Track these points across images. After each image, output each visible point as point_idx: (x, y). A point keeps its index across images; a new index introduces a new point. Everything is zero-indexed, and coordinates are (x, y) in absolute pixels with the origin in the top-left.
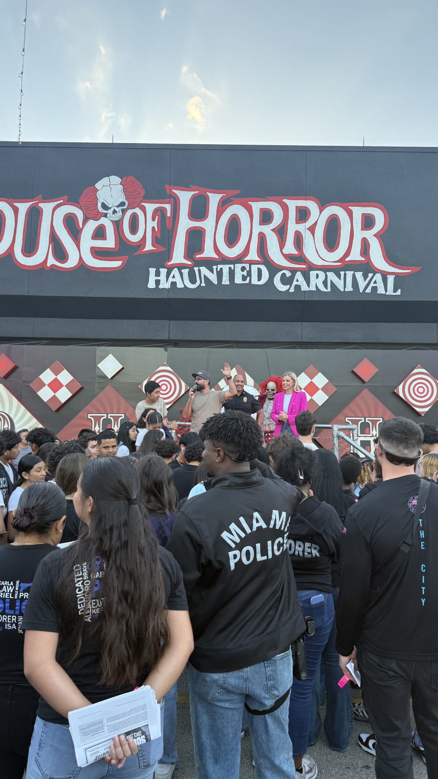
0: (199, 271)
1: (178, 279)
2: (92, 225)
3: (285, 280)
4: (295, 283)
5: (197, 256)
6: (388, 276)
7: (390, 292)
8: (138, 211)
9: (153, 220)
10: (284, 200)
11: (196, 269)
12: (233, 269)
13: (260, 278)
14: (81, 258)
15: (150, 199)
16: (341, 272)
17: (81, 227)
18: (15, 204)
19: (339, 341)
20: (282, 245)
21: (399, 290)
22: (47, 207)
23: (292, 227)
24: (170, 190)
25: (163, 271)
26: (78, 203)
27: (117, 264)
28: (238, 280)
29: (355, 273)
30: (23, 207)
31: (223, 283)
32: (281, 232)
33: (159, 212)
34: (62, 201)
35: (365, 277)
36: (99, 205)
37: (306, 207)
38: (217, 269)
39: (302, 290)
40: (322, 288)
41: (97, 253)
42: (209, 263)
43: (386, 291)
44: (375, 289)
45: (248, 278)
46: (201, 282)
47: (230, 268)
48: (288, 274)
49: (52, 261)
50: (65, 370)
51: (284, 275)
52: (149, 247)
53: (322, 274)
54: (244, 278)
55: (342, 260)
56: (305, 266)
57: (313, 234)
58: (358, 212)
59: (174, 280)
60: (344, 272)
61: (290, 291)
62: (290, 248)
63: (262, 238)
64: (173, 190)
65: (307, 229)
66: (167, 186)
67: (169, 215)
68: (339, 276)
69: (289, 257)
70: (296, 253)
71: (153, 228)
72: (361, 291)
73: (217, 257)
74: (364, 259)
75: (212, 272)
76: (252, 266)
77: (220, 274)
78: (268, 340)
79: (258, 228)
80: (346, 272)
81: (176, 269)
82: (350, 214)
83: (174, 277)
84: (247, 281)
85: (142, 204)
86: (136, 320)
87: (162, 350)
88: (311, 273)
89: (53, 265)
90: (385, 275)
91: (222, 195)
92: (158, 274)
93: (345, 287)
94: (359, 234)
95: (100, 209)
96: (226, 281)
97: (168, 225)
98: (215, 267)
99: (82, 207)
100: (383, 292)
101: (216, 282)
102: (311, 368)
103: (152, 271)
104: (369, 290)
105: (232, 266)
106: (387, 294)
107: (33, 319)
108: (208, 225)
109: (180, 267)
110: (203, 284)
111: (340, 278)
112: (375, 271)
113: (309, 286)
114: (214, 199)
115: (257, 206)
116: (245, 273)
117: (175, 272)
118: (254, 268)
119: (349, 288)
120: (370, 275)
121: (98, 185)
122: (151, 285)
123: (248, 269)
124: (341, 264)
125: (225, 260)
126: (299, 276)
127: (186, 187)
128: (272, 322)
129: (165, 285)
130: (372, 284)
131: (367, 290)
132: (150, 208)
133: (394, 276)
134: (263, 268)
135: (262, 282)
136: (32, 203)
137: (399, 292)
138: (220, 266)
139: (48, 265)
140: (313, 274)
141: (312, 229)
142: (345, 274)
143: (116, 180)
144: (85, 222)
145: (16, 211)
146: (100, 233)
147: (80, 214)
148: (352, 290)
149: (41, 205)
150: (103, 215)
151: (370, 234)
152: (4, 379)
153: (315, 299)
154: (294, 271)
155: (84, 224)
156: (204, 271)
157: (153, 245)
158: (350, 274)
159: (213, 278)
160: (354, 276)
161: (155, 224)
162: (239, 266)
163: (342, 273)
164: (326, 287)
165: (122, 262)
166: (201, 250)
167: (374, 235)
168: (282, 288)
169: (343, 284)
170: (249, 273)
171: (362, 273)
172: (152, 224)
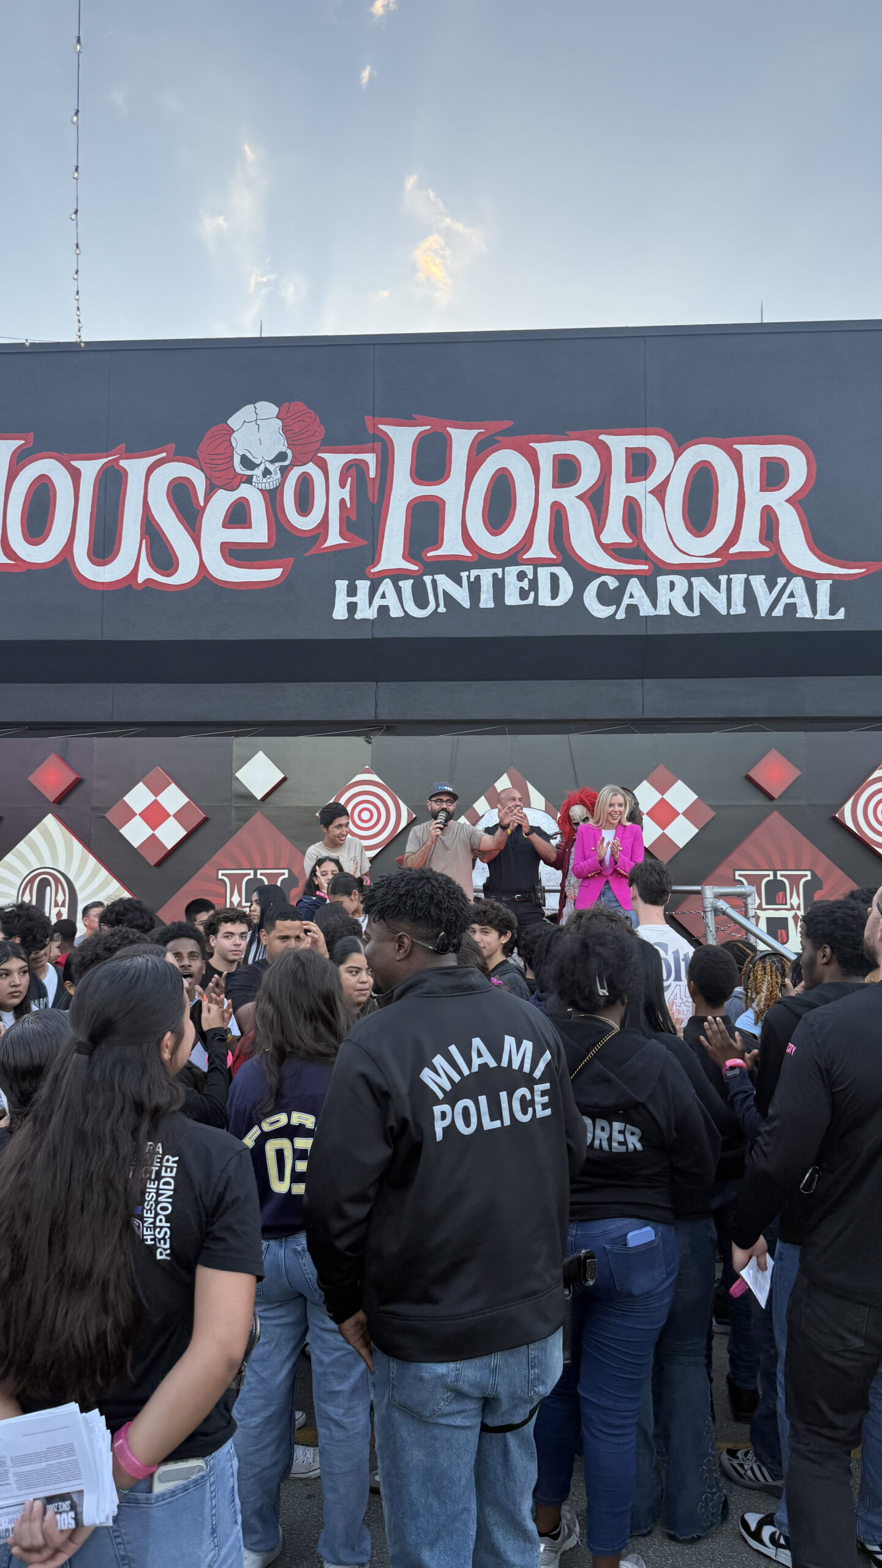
0: (434, 582)
1: (392, 601)
2: (223, 500)
3: (606, 596)
4: (626, 601)
5: (429, 554)
6: (817, 582)
7: (823, 612)
8: (311, 468)
9: (342, 485)
10: (602, 437)
11: (427, 579)
12: (500, 576)
13: (554, 594)
14: (202, 566)
15: (335, 445)
16: (720, 577)
17: (202, 503)
18: (75, 463)
19: (720, 715)
20: (599, 524)
21: (842, 610)
22: (135, 468)
23: (619, 490)
24: (375, 425)
25: (363, 586)
26: (195, 456)
27: (272, 574)
28: (512, 598)
29: (750, 577)
30: (89, 469)
31: (482, 605)
32: (597, 500)
33: (354, 470)
34: (164, 454)
35: (771, 584)
36: (237, 460)
37: (646, 449)
38: (469, 577)
39: (642, 614)
40: (682, 609)
41: (234, 554)
42: (453, 567)
43: (815, 612)
44: (791, 608)
45: (532, 594)
46: (438, 605)
47: (495, 575)
48: (613, 583)
49: (146, 572)
50: (173, 784)
51: (604, 585)
52: (334, 538)
53: (681, 582)
54: (523, 594)
55: (722, 551)
56: (646, 567)
57: (662, 502)
58: (753, 454)
59: (384, 602)
60: (726, 577)
61: (618, 617)
62: (615, 532)
63: (558, 513)
64: (380, 426)
65: (650, 492)
66: (368, 419)
67: (372, 474)
68: (717, 585)
69: (614, 550)
70: (628, 540)
71: (342, 501)
72: (763, 614)
73: (468, 553)
74: (767, 549)
75: (460, 584)
76: (539, 569)
77: (475, 588)
78: (575, 717)
79: (549, 495)
80: (731, 576)
81: (388, 581)
82: (737, 459)
83: (383, 596)
84: (530, 600)
85: (319, 455)
86: (311, 684)
87: (360, 740)
88: (660, 579)
89: (149, 581)
90: (811, 581)
91: (476, 432)
92: (352, 591)
93: (729, 606)
94: (756, 499)
95: (239, 468)
96: (487, 601)
97: (370, 496)
98: (464, 574)
99: (203, 465)
100: (809, 615)
101: (466, 604)
102: (661, 771)
103: (341, 585)
104: (778, 612)
105: (499, 571)
106: (817, 617)
107: (111, 685)
108: (450, 491)
109: (396, 576)
110: (442, 609)
111: (718, 588)
112: (791, 572)
113: (655, 606)
114: (462, 440)
115: (547, 451)
116: (525, 584)
117: (387, 586)
118: (544, 574)
119: (738, 608)
120: (781, 581)
121: (234, 422)
122: (340, 612)
123: (531, 576)
124: (720, 559)
125: (484, 560)
126: (634, 585)
127: (405, 419)
128: (580, 681)
129: (366, 612)
130: (785, 600)
131: (777, 610)
132: (336, 461)
133: (830, 582)
134: (561, 572)
135: (560, 601)
136: (105, 460)
137: (841, 614)
138: (474, 573)
139: (140, 580)
140: (663, 581)
141: (660, 492)
142: (729, 581)
143: (268, 409)
144: (209, 495)
145: (76, 475)
146: (238, 516)
147: (198, 479)
148: (744, 612)
149: (123, 463)
150: (245, 478)
151: (778, 500)
152: (57, 805)
153: (669, 631)
154: (623, 578)
155: (207, 498)
156: (444, 582)
157: (342, 534)
158: (738, 579)
159: (462, 596)
160: (748, 585)
161: (345, 493)
162: (512, 572)
163: (723, 579)
164: (691, 607)
165: (281, 569)
166: (438, 542)
167: (786, 501)
168: (600, 611)
169: (725, 600)
170: (534, 584)
171: (764, 577)
172: (341, 494)
